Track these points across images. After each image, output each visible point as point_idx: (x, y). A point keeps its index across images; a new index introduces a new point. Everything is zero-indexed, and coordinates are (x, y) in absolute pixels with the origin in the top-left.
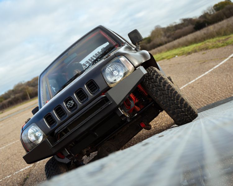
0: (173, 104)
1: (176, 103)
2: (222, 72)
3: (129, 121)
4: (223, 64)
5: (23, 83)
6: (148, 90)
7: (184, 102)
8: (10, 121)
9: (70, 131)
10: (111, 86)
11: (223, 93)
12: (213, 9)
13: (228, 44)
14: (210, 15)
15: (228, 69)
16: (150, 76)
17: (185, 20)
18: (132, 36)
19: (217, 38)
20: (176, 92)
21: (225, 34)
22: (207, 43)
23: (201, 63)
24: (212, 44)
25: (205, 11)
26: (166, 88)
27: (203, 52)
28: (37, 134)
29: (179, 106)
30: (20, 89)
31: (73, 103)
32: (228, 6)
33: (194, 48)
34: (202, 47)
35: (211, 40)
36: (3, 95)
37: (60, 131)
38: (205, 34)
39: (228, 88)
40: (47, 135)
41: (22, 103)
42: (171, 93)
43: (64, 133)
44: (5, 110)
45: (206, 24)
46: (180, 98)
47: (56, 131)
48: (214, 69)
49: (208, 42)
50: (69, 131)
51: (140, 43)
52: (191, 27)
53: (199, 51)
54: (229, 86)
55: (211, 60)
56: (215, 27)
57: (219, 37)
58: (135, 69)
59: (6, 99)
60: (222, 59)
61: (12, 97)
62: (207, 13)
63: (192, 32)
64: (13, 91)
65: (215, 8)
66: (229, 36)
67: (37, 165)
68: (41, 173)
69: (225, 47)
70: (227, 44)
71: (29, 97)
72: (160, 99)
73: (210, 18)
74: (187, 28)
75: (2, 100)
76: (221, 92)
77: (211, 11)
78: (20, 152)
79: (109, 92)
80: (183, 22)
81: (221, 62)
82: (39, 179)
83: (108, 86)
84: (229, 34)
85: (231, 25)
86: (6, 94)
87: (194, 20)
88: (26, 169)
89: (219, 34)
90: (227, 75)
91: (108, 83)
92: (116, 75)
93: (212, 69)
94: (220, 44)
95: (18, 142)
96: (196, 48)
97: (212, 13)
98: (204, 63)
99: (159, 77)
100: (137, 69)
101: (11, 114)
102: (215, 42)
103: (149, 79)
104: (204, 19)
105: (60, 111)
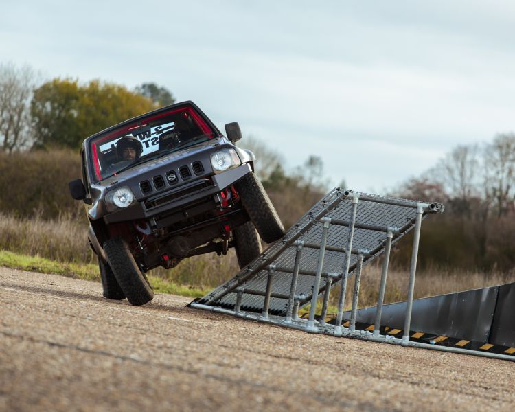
3: (221, 210)
10: (215, 173)
31: (175, 177)
58: (241, 165)
79: (214, 177)
91: (214, 169)
92: (221, 164)
105: (159, 181)
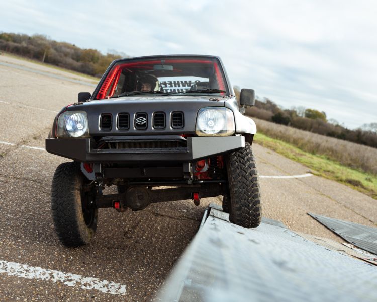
0: (245, 199)
1: (249, 201)
2: (279, 187)
3: (189, 182)
4: (284, 179)
5: (48, 38)
6: (231, 167)
7: (258, 206)
8: (6, 71)
9: (117, 148)
10: (197, 134)
11: (270, 210)
12: (304, 111)
13: (298, 161)
14: (297, 116)
15: (287, 188)
16: (242, 153)
17: (269, 102)
18: (245, 94)
19: (291, 147)
20: (257, 190)
21: (301, 148)
22: (278, 144)
23: (261, 162)
24: (283, 149)
25: (295, 108)
26: (250, 178)
27: (269, 150)
28: (79, 126)
29: (250, 205)
30: (39, 42)
31: (145, 122)
32: (320, 120)
33: (262, 139)
34: (270, 145)
35: (284, 144)
36: (14, 34)
37: (108, 140)
38: (281, 132)
39: (278, 209)
40: (91, 135)
41: (30, 60)
42: (252, 187)
43: (110, 146)
44: (5, 54)
45: (289, 123)
46: (256, 199)
47: (104, 138)
48: (272, 178)
49: (280, 143)
50: (115, 148)
51: (248, 107)
52: (270, 113)
53: (265, 147)
54: (280, 208)
55: (274, 166)
56: (295, 133)
57: (293, 146)
58: (234, 135)
59: (14, 41)
60: (285, 173)
61: (24, 44)
62: (295, 112)
63: (267, 120)
64: (29, 38)
65: (307, 112)
66: (304, 153)
67: (20, 149)
68: (21, 161)
69: (295, 162)
70: (298, 159)
71: (43, 60)
72: (237, 185)
73: (295, 119)
74: (265, 111)
75: (10, 39)
76: (269, 208)
77: (301, 113)
78: (4, 119)
79: (193, 139)
80: (266, 102)
81: (283, 175)
82: (16, 166)
83: (195, 132)
84: (305, 151)
85: (312, 143)
86: (19, 36)
87: (278, 109)
88: (3, 144)
89: (295, 143)
90: (283, 194)
91: (197, 129)
92: (210, 126)
93: (270, 177)
94: (291, 155)
95: (6, 104)
96: (263, 141)
97: (300, 115)
98: (265, 164)
99: (251, 162)
100: (236, 135)
101: (11, 63)
102: (286, 149)
103: (239, 156)
104: (289, 116)
105: (124, 120)
